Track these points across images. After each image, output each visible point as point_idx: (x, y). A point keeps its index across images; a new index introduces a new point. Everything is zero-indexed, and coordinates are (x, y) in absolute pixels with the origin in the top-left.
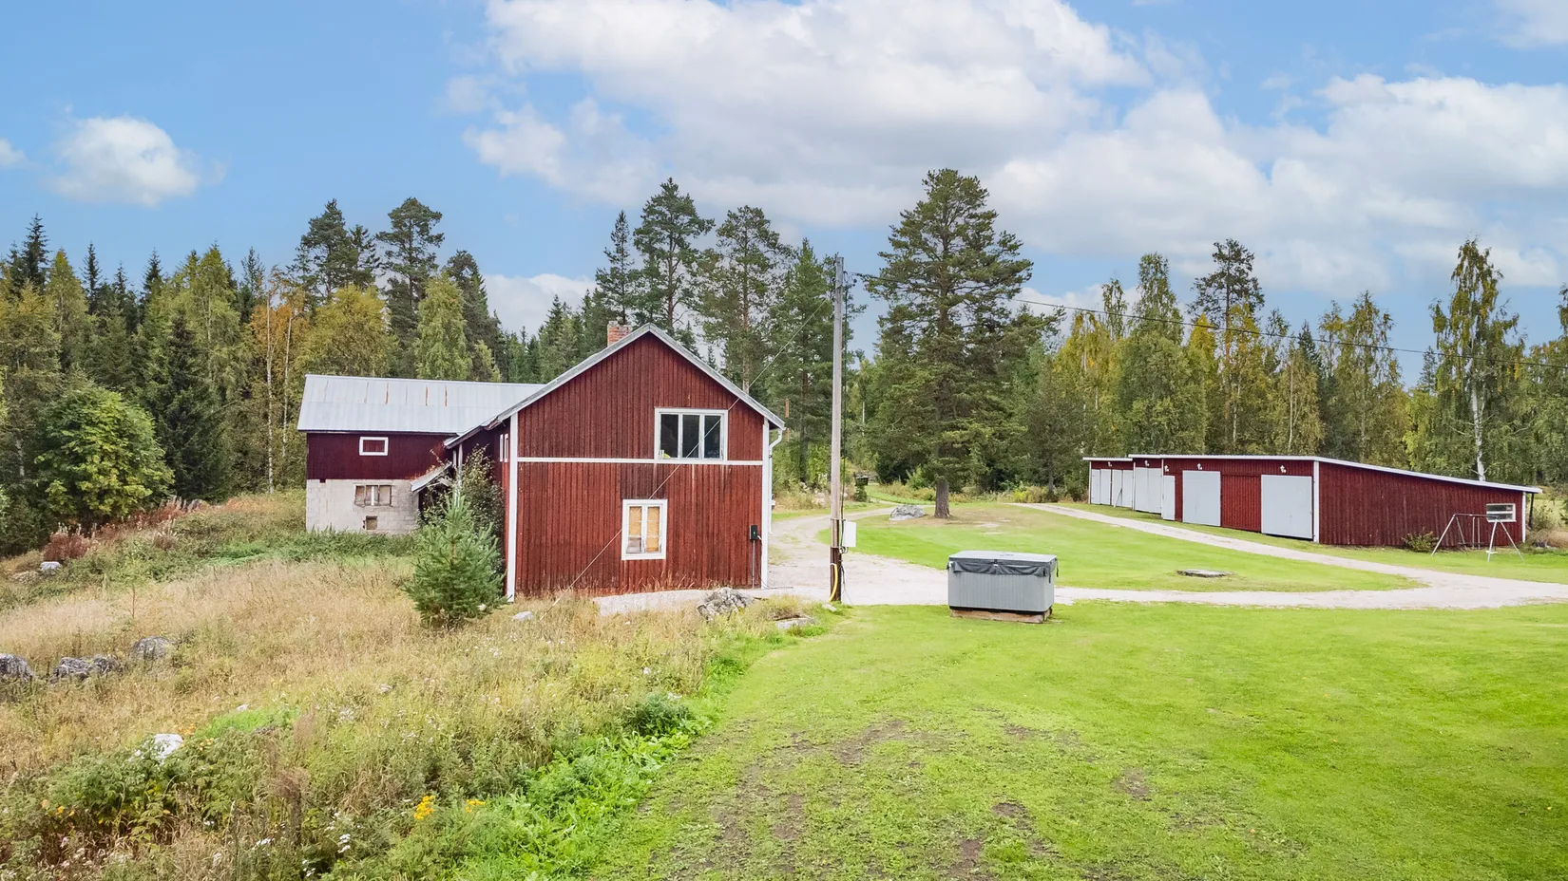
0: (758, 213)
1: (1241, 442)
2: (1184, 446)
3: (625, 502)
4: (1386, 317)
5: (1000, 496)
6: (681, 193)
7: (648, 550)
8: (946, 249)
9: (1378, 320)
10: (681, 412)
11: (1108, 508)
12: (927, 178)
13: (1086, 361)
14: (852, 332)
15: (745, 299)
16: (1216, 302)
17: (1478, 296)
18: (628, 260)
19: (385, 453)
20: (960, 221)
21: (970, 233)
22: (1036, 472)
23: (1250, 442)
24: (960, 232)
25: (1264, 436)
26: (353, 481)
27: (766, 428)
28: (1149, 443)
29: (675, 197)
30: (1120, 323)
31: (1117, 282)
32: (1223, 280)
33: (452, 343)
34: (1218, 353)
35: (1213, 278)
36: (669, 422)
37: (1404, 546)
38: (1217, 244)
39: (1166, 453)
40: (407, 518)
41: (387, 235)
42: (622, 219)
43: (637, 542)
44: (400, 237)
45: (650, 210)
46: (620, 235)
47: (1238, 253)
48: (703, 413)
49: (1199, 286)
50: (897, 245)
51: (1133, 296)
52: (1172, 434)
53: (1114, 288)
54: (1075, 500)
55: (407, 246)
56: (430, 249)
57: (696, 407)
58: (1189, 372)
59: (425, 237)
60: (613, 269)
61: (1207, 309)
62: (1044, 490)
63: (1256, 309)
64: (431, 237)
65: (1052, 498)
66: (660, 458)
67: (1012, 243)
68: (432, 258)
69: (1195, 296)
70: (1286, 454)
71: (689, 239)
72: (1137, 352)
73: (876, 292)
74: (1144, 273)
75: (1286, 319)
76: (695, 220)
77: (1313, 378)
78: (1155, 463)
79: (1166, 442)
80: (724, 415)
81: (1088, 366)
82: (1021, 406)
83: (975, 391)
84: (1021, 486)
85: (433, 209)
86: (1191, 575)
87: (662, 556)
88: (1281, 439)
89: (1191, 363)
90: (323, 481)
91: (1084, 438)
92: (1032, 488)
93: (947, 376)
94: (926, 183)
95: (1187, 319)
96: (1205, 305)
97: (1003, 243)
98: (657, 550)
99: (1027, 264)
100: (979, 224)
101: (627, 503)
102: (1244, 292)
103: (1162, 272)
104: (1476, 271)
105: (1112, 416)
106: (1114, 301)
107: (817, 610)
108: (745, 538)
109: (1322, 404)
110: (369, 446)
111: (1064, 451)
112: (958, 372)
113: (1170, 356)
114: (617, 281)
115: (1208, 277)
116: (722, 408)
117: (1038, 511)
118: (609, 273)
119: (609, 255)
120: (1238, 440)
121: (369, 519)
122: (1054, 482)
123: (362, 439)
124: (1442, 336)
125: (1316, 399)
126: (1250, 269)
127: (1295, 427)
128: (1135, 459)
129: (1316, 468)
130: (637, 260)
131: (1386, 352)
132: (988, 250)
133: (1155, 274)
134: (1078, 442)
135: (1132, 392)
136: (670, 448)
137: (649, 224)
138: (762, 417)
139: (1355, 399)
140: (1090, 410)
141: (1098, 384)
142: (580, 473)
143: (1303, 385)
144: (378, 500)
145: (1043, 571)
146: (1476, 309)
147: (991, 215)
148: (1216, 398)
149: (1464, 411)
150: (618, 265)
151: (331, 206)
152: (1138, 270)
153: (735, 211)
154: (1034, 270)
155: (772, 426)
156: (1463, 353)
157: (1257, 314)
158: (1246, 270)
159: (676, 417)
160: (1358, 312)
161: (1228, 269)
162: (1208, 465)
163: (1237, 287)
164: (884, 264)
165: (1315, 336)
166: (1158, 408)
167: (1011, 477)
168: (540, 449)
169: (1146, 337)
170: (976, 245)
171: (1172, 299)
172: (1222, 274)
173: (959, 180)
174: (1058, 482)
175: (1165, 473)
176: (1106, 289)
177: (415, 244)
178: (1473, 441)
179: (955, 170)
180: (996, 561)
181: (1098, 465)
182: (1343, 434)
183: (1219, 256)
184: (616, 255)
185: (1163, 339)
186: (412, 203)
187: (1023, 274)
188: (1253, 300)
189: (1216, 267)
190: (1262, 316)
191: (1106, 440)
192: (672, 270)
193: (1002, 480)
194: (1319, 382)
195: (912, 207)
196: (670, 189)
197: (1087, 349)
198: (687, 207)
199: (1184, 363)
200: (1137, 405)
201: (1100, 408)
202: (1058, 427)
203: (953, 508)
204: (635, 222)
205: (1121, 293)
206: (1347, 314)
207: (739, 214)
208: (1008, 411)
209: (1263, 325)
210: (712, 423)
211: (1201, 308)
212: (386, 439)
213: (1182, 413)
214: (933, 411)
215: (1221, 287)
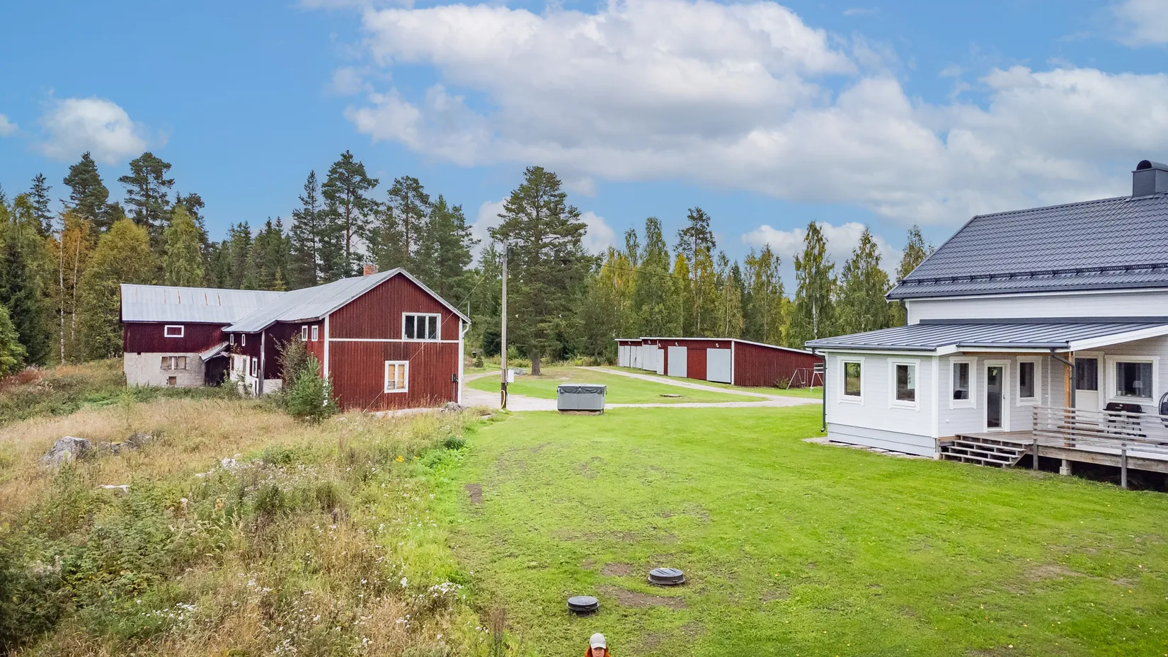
0: (416, 181)
1: (702, 330)
2: (670, 333)
3: (386, 362)
4: (777, 259)
5: (566, 363)
6: (355, 160)
7: (399, 388)
8: (538, 214)
9: (773, 260)
10: (416, 315)
11: (629, 369)
12: (525, 171)
13: (616, 280)
14: (472, 256)
15: (407, 236)
16: (689, 244)
17: (816, 251)
18: (317, 204)
19: (182, 336)
20: (545, 198)
21: (552, 205)
22: (587, 348)
23: (706, 330)
24: (547, 204)
25: (713, 327)
26: (160, 354)
27: (461, 323)
28: (651, 331)
29: (351, 163)
30: (635, 256)
31: (634, 230)
32: (693, 232)
33: (191, 260)
34: (691, 276)
35: (688, 229)
36: (410, 320)
37: (776, 386)
38: (690, 210)
39: (660, 336)
40: (197, 377)
41: (127, 178)
42: (312, 175)
43: (393, 384)
44: (139, 180)
45: (333, 171)
46: (311, 186)
47: (701, 216)
48: (427, 315)
49: (680, 234)
50: (508, 209)
51: (643, 241)
52: (664, 325)
53: (631, 235)
54: (610, 365)
55: (145, 187)
56: (163, 189)
57: (424, 312)
58: (673, 288)
59: (160, 181)
60: (306, 209)
61: (684, 249)
62: (592, 359)
63: (712, 250)
64: (164, 182)
65: (596, 363)
66: (404, 339)
67: (576, 212)
68: (164, 195)
69: (678, 240)
70: (725, 337)
71: (360, 192)
72: (644, 276)
73: (497, 238)
74: (648, 228)
75: (728, 256)
76: (365, 179)
77: (739, 293)
78: (654, 342)
79: (661, 329)
80: (439, 316)
81: (618, 283)
82: (579, 309)
83: (556, 299)
84: (578, 357)
85: (165, 161)
86: (666, 396)
87: (406, 390)
88: (722, 328)
89: (674, 283)
90: (139, 353)
91: (615, 327)
92: (585, 358)
93: (540, 290)
94: (526, 174)
95: (672, 255)
96: (683, 246)
97: (570, 212)
98: (403, 387)
99: (583, 226)
100: (557, 201)
101: (387, 363)
102: (704, 240)
103: (658, 229)
104: (816, 238)
105: (630, 314)
106: (632, 242)
107: (497, 412)
108: (449, 381)
109: (744, 308)
110: (171, 331)
111: (604, 335)
112: (546, 288)
113: (662, 278)
114: (309, 218)
115: (685, 229)
116: (438, 313)
117: (590, 371)
118: (303, 212)
119: (302, 200)
120: (701, 329)
121: (170, 378)
122: (599, 354)
123: (166, 327)
124: (799, 273)
125: (740, 305)
126: (708, 225)
127: (730, 321)
128: (643, 340)
129: (733, 344)
130: (321, 204)
131: (777, 279)
132: (562, 216)
133: (654, 230)
134: (611, 329)
135: (643, 299)
136: (410, 335)
137: (331, 180)
138: (458, 317)
139: (760, 306)
140: (618, 310)
141: (623, 294)
142: (362, 348)
143: (734, 297)
144: (177, 366)
145: (601, 391)
146: (815, 259)
147: (563, 196)
148: (689, 302)
149: (809, 314)
150: (310, 207)
151: (86, 157)
152: (645, 226)
153: (399, 179)
154: (588, 229)
155: (464, 322)
156: (809, 283)
157: (712, 252)
158: (706, 227)
159: (413, 317)
160: (763, 255)
161: (696, 225)
162: (681, 343)
163: (701, 236)
164: (502, 222)
165: (742, 269)
166: (656, 310)
167: (572, 351)
168: (341, 333)
169: (649, 267)
170: (555, 213)
171: (664, 245)
172: (693, 228)
173: (545, 174)
174: (600, 354)
175: (659, 348)
176: (627, 234)
177: (152, 186)
178: (813, 330)
179: (541, 167)
180: (580, 387)
181: (623, 343)
182: (755, 326)
183: (691, 217)
184: (308, 200)
185: (659, 269)
186: (147, 157)
187: (582, 231)
188: (710, 244)
189: (689, 224)
190: (715, 253)
191: (627, 329)
192: (349, 212)
193: (567, 353)
194: (743, 295)
195: (517, 187)
196: (347, 157)
197: (617, 273)
198: (360, 170)
199: (670, 283)
200: (645, 308)
201: (624, 309)
202: (600, 321)
203: (542, 370)
204: (322, 178)
205: (636, 238)
206: (758, 256)
207: (402, 181)
208: (575, 311)
209: (715, 259)
210: (433, 320)
211: (681, 248)
212: (183, 327)
213: (669, 313)
214: (532, 311)
215: (692, 236)
